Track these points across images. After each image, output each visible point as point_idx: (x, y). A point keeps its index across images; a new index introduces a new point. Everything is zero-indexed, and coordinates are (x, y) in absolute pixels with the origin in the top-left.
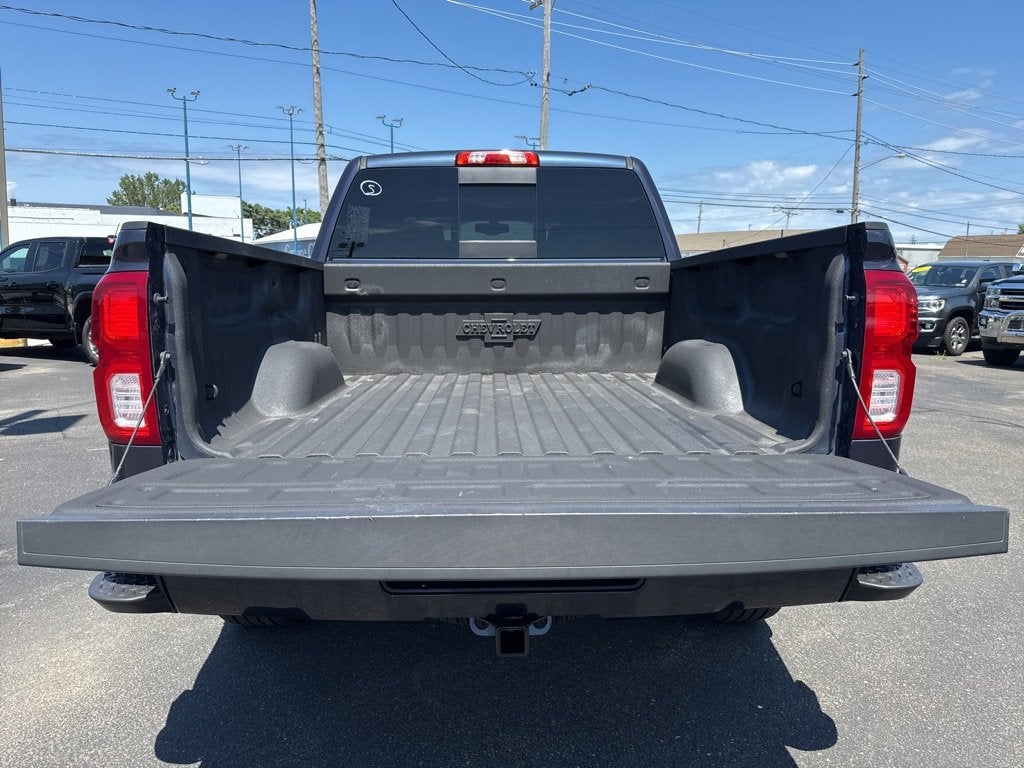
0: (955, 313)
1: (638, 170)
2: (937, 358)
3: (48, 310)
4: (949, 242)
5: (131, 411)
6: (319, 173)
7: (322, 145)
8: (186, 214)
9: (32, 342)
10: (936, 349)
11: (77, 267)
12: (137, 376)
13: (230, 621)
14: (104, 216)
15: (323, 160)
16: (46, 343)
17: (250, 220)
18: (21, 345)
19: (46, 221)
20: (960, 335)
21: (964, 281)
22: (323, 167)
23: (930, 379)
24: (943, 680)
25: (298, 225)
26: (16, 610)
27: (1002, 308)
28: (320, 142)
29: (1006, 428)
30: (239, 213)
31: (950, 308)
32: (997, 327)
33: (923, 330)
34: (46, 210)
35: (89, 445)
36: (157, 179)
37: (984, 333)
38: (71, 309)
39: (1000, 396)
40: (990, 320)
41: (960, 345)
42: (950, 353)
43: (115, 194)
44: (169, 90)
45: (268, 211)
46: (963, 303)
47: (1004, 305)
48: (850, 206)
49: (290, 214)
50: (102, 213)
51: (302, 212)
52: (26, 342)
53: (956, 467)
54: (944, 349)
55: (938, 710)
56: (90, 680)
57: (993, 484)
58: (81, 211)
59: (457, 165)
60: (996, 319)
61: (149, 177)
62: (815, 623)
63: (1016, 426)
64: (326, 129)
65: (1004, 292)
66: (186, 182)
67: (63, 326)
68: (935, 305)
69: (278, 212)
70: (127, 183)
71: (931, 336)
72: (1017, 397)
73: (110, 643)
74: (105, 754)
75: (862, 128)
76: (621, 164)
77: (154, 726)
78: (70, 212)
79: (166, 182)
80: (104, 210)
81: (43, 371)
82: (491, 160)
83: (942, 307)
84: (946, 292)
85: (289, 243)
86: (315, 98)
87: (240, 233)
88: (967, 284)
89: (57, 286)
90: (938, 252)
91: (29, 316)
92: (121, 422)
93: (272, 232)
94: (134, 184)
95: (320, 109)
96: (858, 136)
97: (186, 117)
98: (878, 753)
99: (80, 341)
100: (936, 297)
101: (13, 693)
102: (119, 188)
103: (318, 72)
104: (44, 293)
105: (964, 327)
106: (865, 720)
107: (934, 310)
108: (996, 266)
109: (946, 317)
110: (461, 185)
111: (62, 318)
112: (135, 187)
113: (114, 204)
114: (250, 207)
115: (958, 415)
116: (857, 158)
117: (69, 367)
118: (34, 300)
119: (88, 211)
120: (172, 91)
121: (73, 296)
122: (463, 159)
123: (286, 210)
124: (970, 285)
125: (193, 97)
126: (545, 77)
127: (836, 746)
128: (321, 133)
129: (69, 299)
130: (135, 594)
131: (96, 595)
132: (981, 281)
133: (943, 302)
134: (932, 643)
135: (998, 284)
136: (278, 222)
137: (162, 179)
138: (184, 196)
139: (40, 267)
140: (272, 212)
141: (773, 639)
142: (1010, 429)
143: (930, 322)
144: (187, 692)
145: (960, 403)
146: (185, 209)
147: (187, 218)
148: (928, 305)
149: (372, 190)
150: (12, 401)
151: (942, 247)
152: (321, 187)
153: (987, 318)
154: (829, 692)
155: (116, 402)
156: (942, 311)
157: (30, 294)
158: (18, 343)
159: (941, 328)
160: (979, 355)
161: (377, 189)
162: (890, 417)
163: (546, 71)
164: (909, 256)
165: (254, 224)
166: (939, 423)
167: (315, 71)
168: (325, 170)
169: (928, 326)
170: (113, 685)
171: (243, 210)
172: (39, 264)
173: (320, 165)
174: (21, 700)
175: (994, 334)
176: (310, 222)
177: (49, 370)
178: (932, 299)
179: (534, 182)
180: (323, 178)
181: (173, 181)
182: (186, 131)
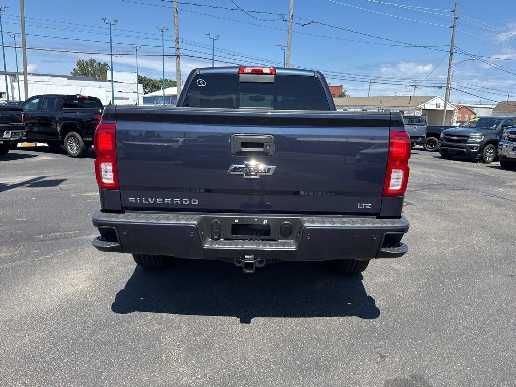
0: (488, 142)
1: (319, 76)
2: (478, 164)
3: (47, 129)
4: (498, 104)
5: (107, 177)
6: (177, 62)
7: (178, 49)
8: (110, 81)
9: (39, 144)
10: (477, 160)
11: (62, 109)
12: (111, 164)
13: (140, 265)
14: (69, 80)
15: (179, 56)
16: (46, 145)
17: (142, 85)
18: (34, 145)
19: (41, 83)
20: (491, 153)
21: (495, 126)
22: (178, 59)
23: (470, 175)
24: (430, 298)
25: (165, 88)
26: (51, 258)
27: (510, 140)
28: (177, 47)
29: (497, 198)
30: (136, 80)
31: (486, 139)
32: (507, 150)
33: (472, 150)
34: (41, 77)
35: (72, 193)
36: (95, 62)
37: (501, 152)
38: (59, 129)
39: (501, 183)
40: (504, 146)
41: (491, 158)
42: (484, 162)
43: (74, 70)
44: (103, 19)
45: (150, 80)
46: (493, 137)
47: (511, 139)
48: (446, 85)
49: (161, 81)
50: (68, 79)
51: (167, 81)
52: (36, 144)
53: (467, 215)
54: (482, 160)
55: (424, 308)
56: (85, 285)
57: (482, 224)
58: (58, 78)
59: (239, 73)
60: (507, 146)
61: (91, 61)
62: (383, 275)
63: (503, 198)
64: (180, 40)
65: (512, 133)
66: (110, 65)
67: (55, 137)
68: (479, 138)
69: (155, 80)
70: (80, 64)
71: (476, 153)
72: (510, 184)
73: (91, 272)
74: (93, 310)
75: (454, 44)
76: (312, 74)
77: (111, 301)
78: (52, 79)
79: (99, 64)
80: (69, 78)
81: (46, 158)
82: (255, 71)
83: (482, 139)
84: (485, 131)
85: (161, 97)
86: (175, 24)
87: (136, 91)
88: (496, 128)
89: (52, 118)
90: (492, 110)
91: (39, 132)
92: (105, 181)
93: (151, 91)
94: (83, 64)
95: (178, 30)
96: (452, 49)
97: (111, 33)
98: (395, 321)
99: (63, 145)
100: (480, 134)
101: (55, 288)
102: (76, 67)
103: (177, 11)
104: (46, 121)
105: (493, 149)
106: (393, 310)
107: (479, 140)
108: (511, 119)
109: (484, 145)
110: (241, 82)
111: (55, 133)
112: (84, 67)
113: (74, 75)
114: (141, 77)
115: (476, 192)
116: (451, 60)
117: (58, 157)
118: (41, 124)
119: (61, 78)
120: (104, 19)
121: (60, 123)
122: (242, 70)
123: (159, 80)
124: (498, 128)
125: (114, 23)
126: (290, 17)
127: (379, 318)
128: (178, 42)
129: (58, 124)
130: (109, 245)
131: (95, 245)
132: (503, 126)
133: (483, 137)
134: (430, 285)
135: (509, 128)
136: (155, 86)
137: (97, 62)
138: (109, 72)
139: (44, 109)
140: (152, 80)
141: (363, 281)
142: (499, 199)
143: (476, 146)
144: (122, 290)
145: (481, 186)
146: (109, 78)
147: (111, 83)
148: (475, 138)
149: (201, 83)
150: (34, 172)
151: (494, 107)
152: (177, 70)
153: (503, 145)
154: (382, 300)
155: (103, 173)
156: (482, 141)
157: (38, 122)
158: (32, 144)
159: (481, 149)
160: (498, 163)
161: (204, 83)
162: (398, 188)
163: (291, 13)
164: (477, 111)
165: (143, 86)
166: (466, 195)
167: (175, 11)
168: (179, 61)
169: (475, 148)
170: (94, 287)
171: (138, 79)
172: (44, 107)
174: (58, 291)
175: (505, 153)
176: (171, 86)
177: (49, 158)
178: (478, 135)
179: (273, 81)
180: (178, 65)
181: (102, 64)
182: (111, 40)
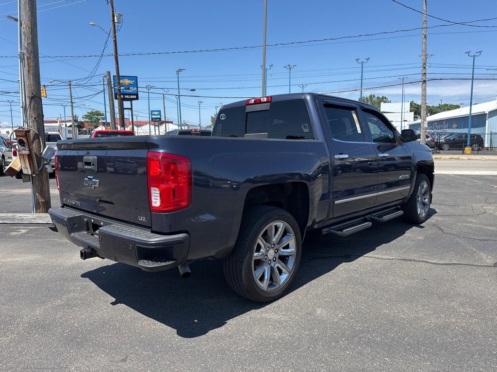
6: (422, 88)
7: (425, 74)
15: (424, 81)
17: (413, 113)
28: (424, 72)
36: (374, 96)
59: (246, 105)
61: (371, 96)
64: (427, 65)
79: (378, 98)
82: (256, 101)
86: (423, 51)
95: (425, 55)
103: (425, 37)
110: (247, 113)
120: (357, 60)
125: (366, 61)
128: (424, 68)
137: (376, 97)
149: (223, 117)
168: (426, 86)
173: (423, 84)
179: (269, 109)
180: (424, 90)
181: (381, 97)
182: (362, 77)
